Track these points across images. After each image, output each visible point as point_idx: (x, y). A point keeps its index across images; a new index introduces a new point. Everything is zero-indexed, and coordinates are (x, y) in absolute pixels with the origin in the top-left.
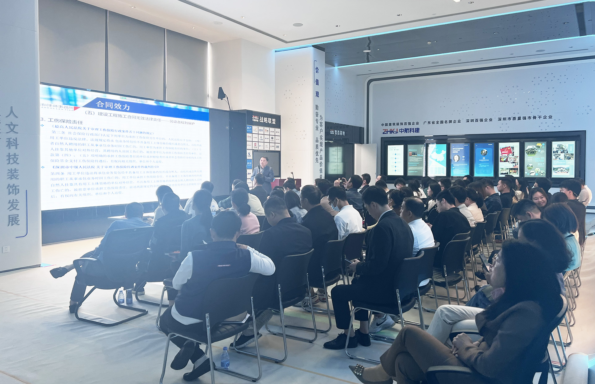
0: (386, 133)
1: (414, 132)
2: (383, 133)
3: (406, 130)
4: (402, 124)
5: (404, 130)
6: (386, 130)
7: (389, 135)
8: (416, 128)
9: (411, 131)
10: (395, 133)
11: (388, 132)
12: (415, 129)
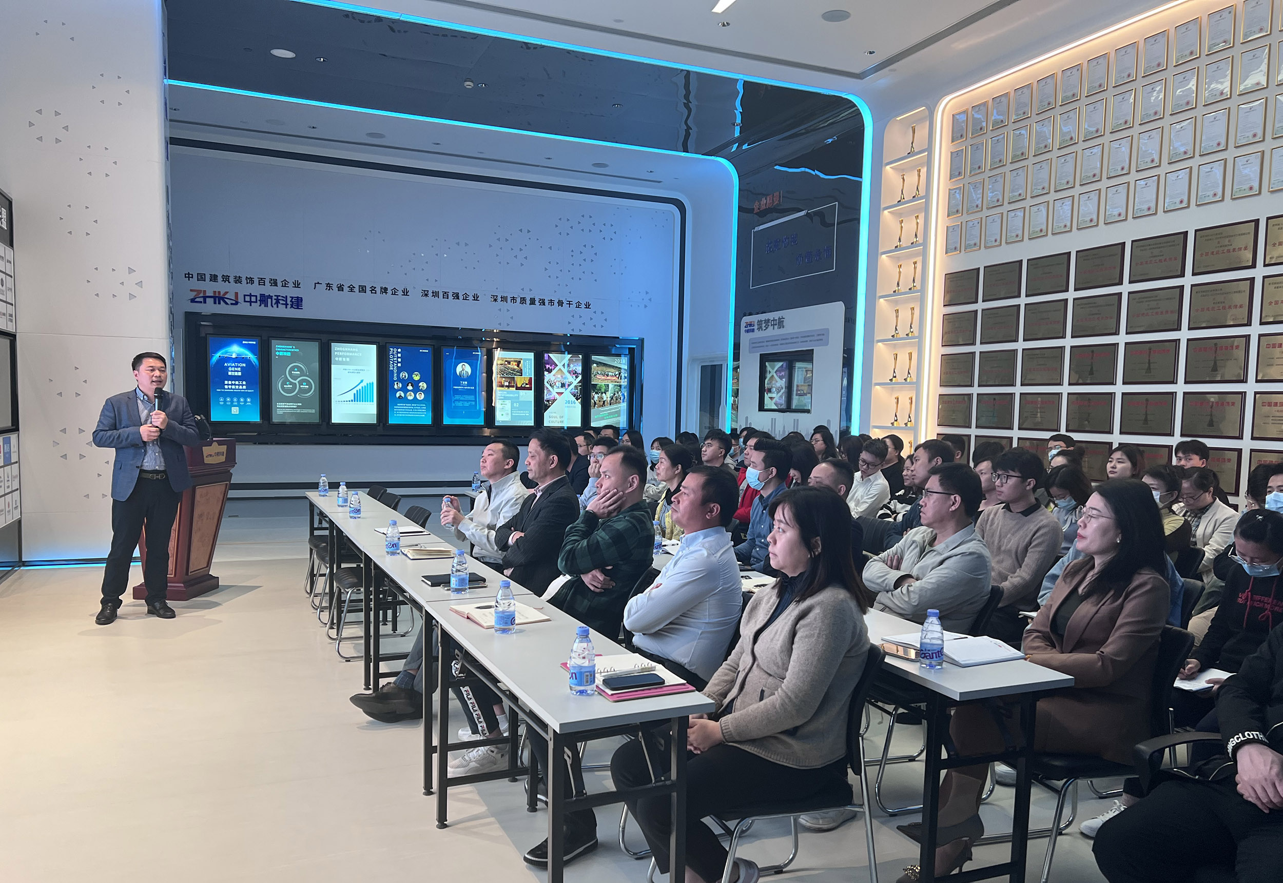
0: (201, 302)
1: (289, 306)
2: (193, 301)
3: (264, 300)
4: (251, 280)
5: (259, 298)
6: (199, 292)
7: (210, 308)
8: (292, 298)
9: (277, 302)
10: (232, 304)
11: (208, 299)
12: (289, 299)
